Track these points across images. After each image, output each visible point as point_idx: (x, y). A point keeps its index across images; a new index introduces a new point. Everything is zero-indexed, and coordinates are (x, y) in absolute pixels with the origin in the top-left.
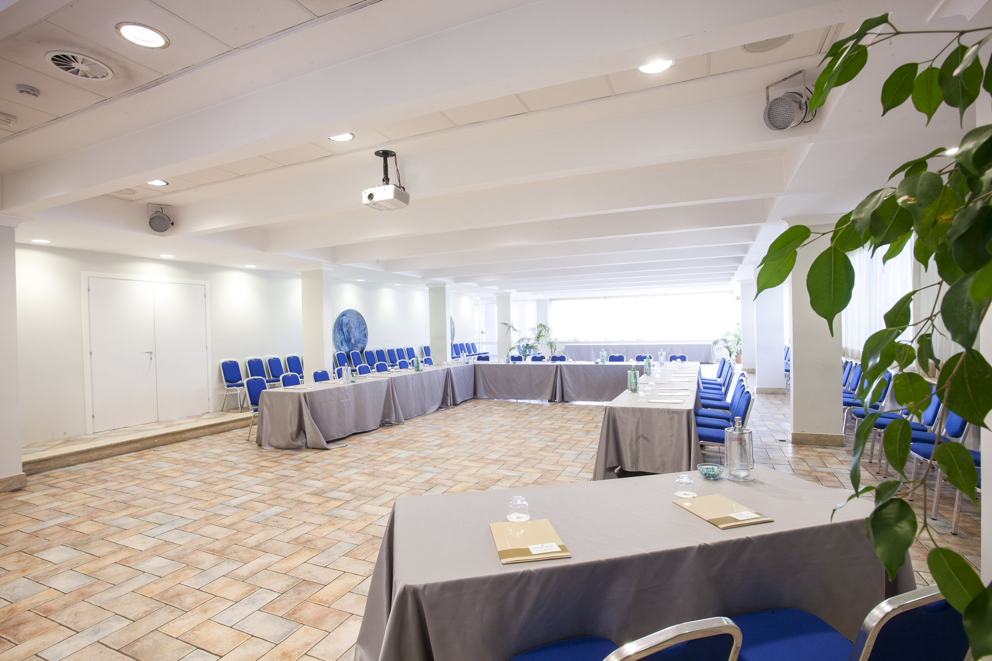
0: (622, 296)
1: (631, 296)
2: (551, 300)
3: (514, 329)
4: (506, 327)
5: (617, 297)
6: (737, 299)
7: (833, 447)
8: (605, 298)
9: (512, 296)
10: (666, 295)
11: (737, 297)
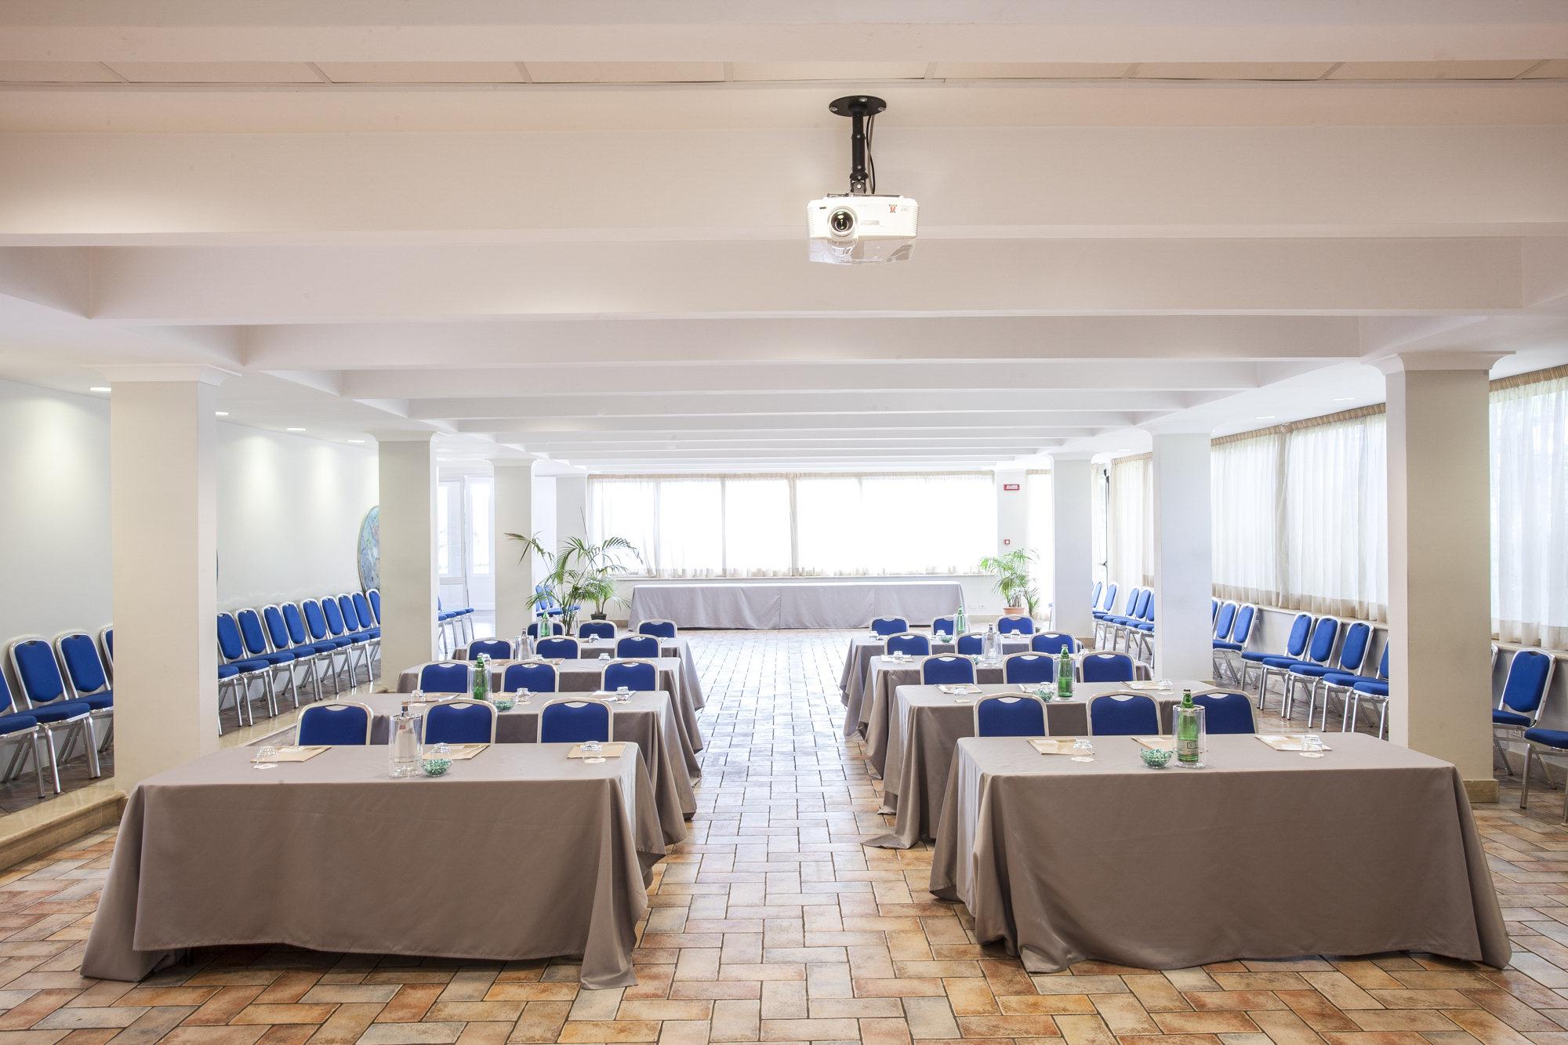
2: (591, 477)
3: (539, 549)
4: (521, 544)
6: (1005, 489)
7: (1484, 806)
9: (535, 467)
10: (859, 476)
11: (1005, 486)
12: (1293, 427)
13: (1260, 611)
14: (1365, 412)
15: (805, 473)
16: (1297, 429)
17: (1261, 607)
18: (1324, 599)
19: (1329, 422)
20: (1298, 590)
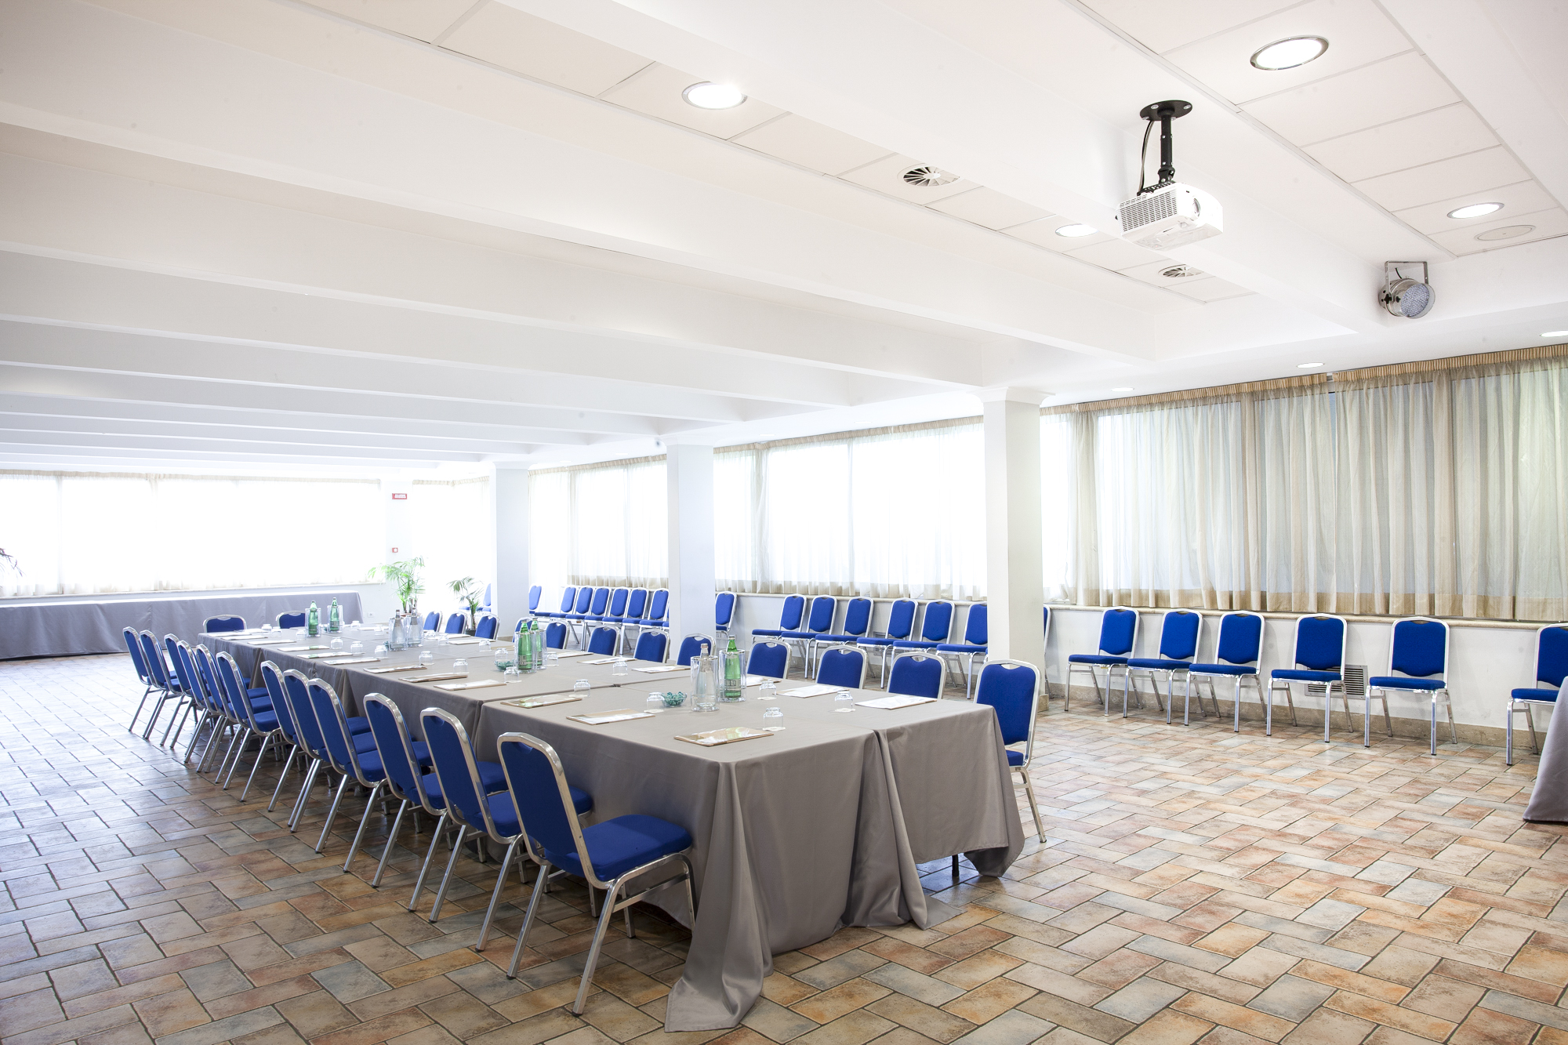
0: (113, 475)
1: (140, 476)
5: (97, 475)
6: (394, 498)
8: (59, 475)
10: (235, 479)
11: (394, 495)
12: (770, 445)
13: (738, 596)
14: (853, 434)
15: (170, 475)
16: (776, 446)
17: (739, 594)
18: (810, 583)
19: (813, 442)
20: (778, 577)
